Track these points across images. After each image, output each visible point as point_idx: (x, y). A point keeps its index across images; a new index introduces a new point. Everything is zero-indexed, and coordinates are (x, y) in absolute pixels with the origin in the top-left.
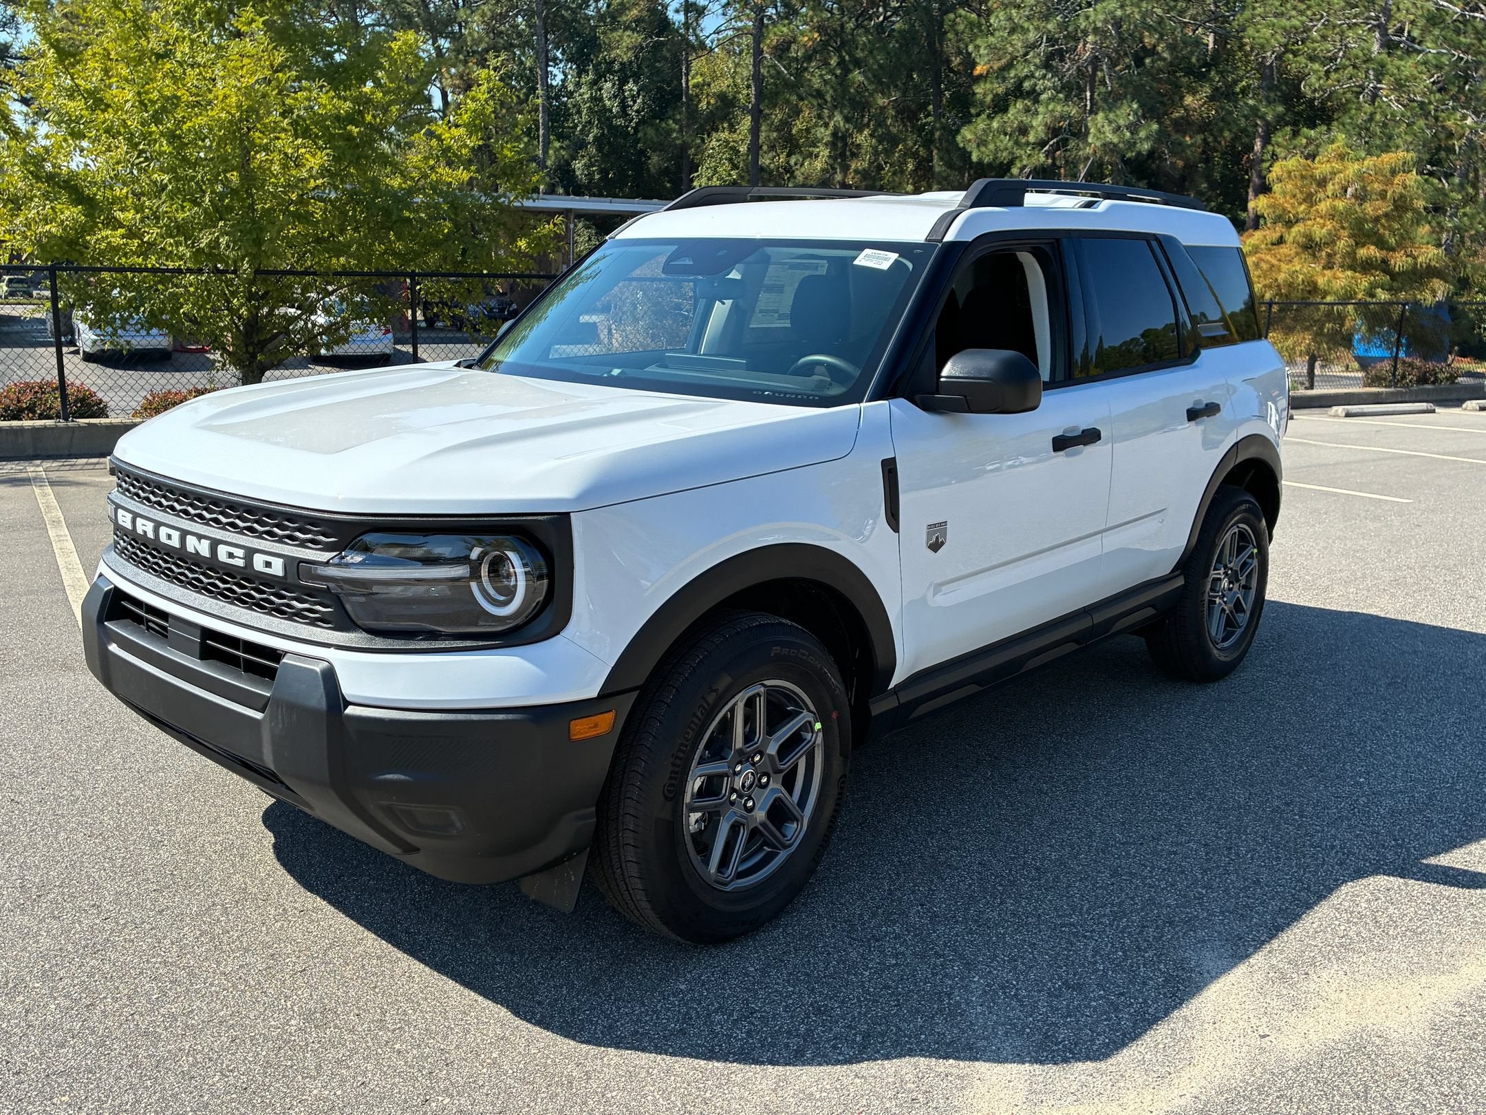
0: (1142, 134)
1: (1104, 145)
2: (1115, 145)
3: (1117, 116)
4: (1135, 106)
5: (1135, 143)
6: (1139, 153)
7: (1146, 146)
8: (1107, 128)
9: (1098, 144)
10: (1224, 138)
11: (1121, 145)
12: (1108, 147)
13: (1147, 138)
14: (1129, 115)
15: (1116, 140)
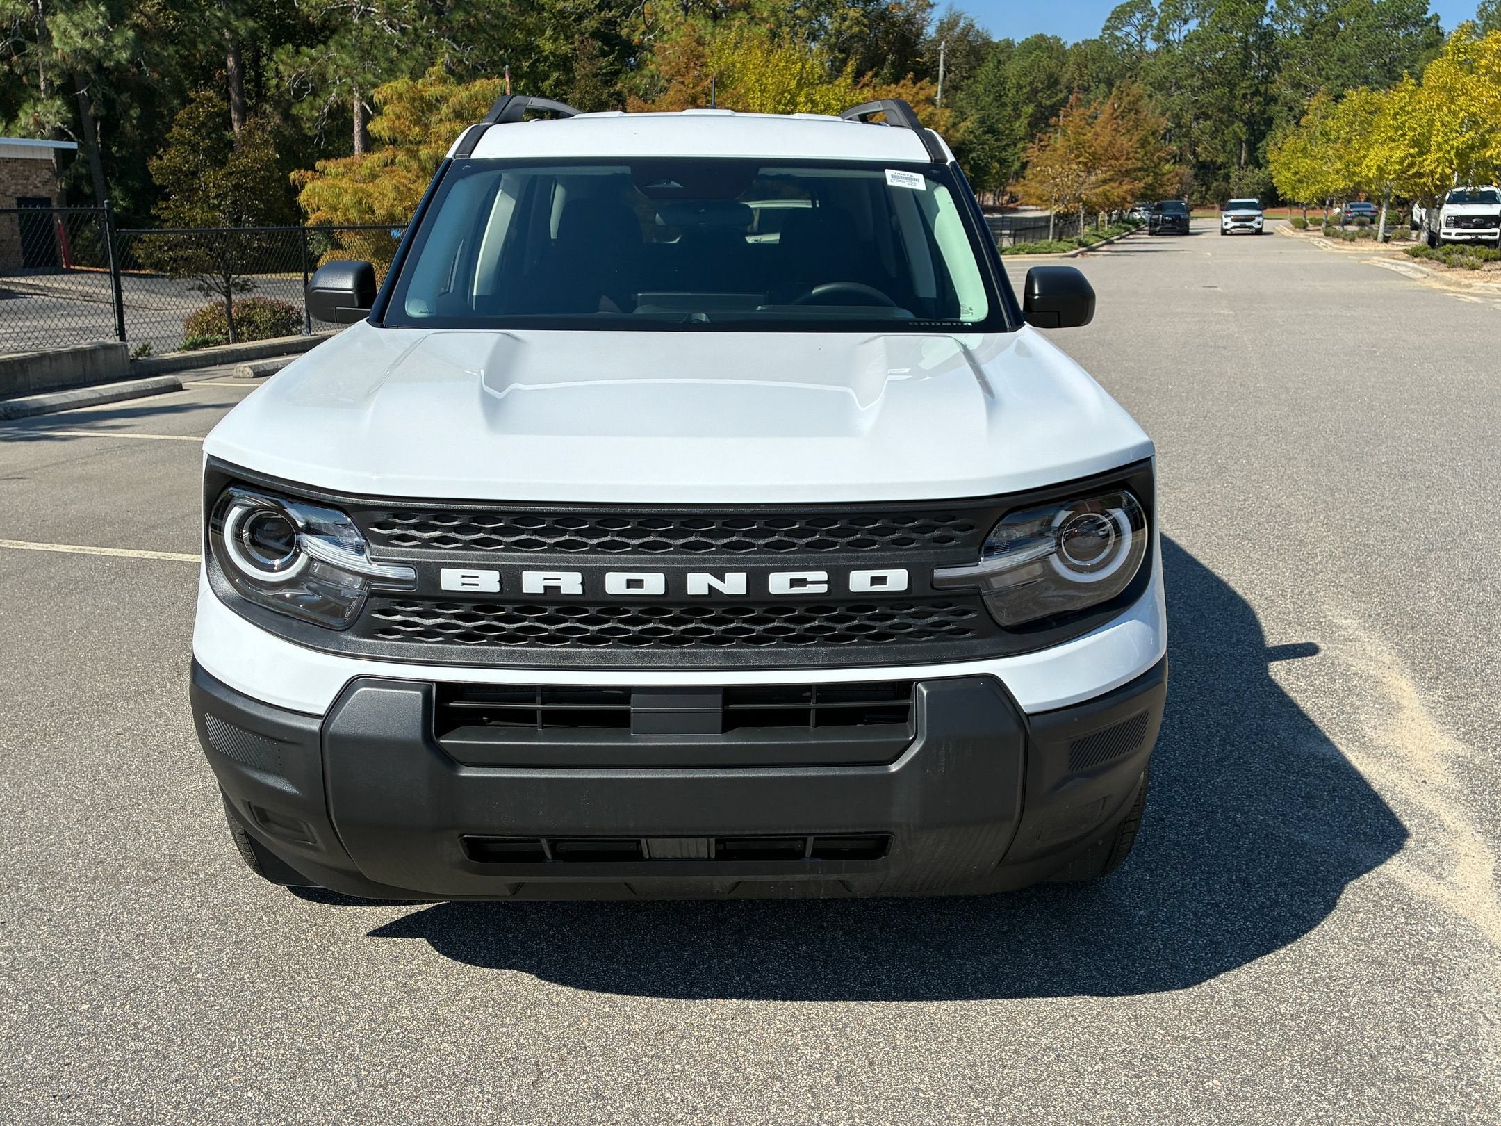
0: (118, 41)
1: (75, 51)
2: (88, 52)
3: (82, 18)
4: (103, 9)
5: (111, 52)
6: (118, 62)
7: (124, 55)
8: (74, 33)
9: (67, 49)
10: (199, 51)
11: (95, 53)
12: (78, 53)
13: (124, 46)
14: (97, 18)
15: (88, 46)
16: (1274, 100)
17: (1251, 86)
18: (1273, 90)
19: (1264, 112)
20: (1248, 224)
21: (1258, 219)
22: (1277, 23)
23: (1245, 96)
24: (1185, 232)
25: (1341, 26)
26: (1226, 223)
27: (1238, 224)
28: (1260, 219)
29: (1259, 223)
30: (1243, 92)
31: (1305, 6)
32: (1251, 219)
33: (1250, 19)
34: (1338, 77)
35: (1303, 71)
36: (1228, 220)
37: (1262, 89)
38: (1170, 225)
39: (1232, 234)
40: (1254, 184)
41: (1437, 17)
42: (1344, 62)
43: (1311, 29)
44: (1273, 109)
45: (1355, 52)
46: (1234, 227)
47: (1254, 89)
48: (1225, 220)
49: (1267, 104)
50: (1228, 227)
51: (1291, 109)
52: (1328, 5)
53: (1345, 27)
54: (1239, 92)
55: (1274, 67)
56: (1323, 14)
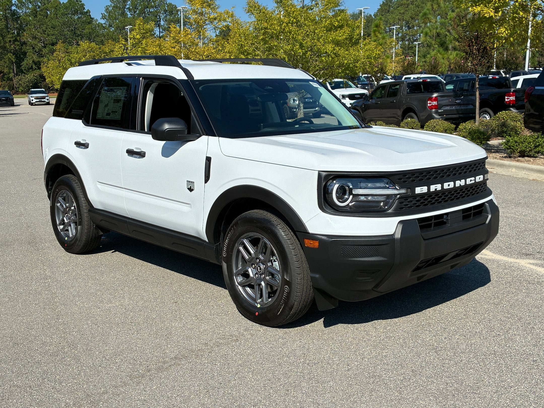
16: (25, 43)
17: (12, 37)
18: (24, 39)
19: (21, 49)
20: (43, 100)
21: (47, 98)
22: (18, 9)
23: (10, 41)
24: (13, 105)
25: (49, 12)
26: (32, 100)
27: (38, 100)
28: (48, 98)
29: (48, 100)
30: (9, 39)
31: (30, 3)
32: (44, 98)
33: (6, 7)
34: (53, 35)
35: (36, 31)
36: (33, 98)
37: (18, 38)
38: (5, 102)
39: (36, 105)
40: (27, 82)
41: (88, 12)
42: (54, 28)
43: (35, 13)
44: (24, 48)
45: (58, 24)
46: (37, 102)
47: (14, 38)
48: (31, 99)
49: (22, 45)
50: (34, 102)
51: (34, 48)
52: (40, 3)
53: (50, 13)
54: (8, 40)
55: (21, 29)
56: (39, 7)
